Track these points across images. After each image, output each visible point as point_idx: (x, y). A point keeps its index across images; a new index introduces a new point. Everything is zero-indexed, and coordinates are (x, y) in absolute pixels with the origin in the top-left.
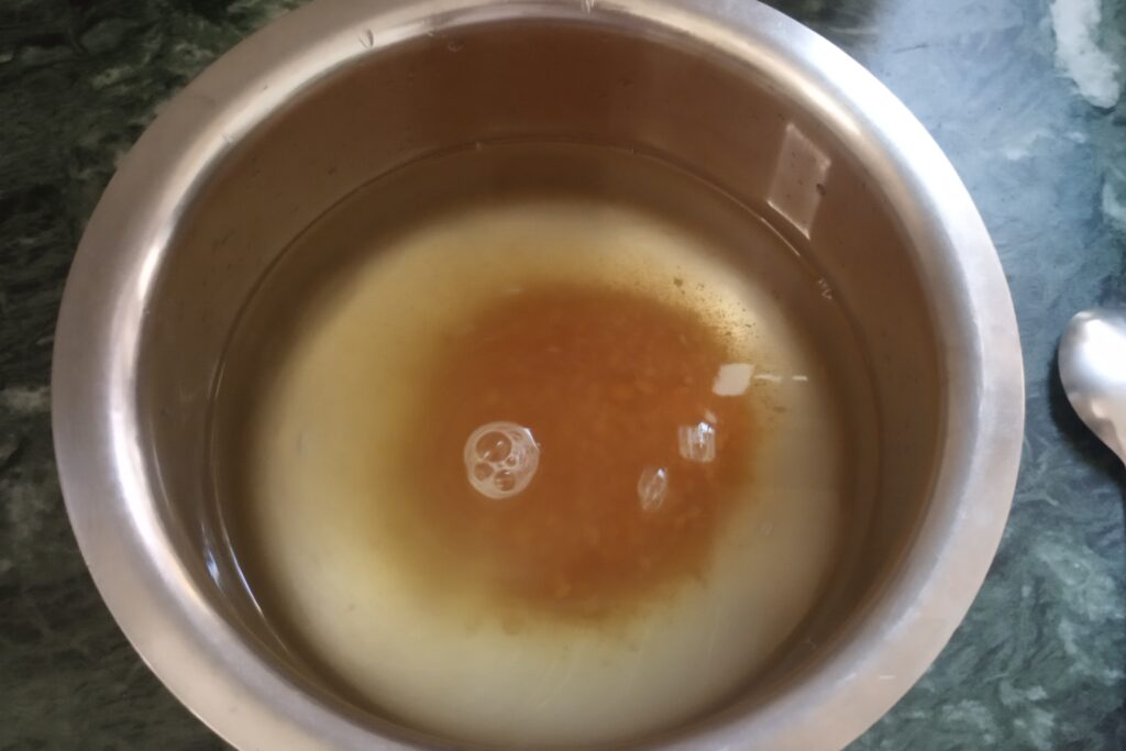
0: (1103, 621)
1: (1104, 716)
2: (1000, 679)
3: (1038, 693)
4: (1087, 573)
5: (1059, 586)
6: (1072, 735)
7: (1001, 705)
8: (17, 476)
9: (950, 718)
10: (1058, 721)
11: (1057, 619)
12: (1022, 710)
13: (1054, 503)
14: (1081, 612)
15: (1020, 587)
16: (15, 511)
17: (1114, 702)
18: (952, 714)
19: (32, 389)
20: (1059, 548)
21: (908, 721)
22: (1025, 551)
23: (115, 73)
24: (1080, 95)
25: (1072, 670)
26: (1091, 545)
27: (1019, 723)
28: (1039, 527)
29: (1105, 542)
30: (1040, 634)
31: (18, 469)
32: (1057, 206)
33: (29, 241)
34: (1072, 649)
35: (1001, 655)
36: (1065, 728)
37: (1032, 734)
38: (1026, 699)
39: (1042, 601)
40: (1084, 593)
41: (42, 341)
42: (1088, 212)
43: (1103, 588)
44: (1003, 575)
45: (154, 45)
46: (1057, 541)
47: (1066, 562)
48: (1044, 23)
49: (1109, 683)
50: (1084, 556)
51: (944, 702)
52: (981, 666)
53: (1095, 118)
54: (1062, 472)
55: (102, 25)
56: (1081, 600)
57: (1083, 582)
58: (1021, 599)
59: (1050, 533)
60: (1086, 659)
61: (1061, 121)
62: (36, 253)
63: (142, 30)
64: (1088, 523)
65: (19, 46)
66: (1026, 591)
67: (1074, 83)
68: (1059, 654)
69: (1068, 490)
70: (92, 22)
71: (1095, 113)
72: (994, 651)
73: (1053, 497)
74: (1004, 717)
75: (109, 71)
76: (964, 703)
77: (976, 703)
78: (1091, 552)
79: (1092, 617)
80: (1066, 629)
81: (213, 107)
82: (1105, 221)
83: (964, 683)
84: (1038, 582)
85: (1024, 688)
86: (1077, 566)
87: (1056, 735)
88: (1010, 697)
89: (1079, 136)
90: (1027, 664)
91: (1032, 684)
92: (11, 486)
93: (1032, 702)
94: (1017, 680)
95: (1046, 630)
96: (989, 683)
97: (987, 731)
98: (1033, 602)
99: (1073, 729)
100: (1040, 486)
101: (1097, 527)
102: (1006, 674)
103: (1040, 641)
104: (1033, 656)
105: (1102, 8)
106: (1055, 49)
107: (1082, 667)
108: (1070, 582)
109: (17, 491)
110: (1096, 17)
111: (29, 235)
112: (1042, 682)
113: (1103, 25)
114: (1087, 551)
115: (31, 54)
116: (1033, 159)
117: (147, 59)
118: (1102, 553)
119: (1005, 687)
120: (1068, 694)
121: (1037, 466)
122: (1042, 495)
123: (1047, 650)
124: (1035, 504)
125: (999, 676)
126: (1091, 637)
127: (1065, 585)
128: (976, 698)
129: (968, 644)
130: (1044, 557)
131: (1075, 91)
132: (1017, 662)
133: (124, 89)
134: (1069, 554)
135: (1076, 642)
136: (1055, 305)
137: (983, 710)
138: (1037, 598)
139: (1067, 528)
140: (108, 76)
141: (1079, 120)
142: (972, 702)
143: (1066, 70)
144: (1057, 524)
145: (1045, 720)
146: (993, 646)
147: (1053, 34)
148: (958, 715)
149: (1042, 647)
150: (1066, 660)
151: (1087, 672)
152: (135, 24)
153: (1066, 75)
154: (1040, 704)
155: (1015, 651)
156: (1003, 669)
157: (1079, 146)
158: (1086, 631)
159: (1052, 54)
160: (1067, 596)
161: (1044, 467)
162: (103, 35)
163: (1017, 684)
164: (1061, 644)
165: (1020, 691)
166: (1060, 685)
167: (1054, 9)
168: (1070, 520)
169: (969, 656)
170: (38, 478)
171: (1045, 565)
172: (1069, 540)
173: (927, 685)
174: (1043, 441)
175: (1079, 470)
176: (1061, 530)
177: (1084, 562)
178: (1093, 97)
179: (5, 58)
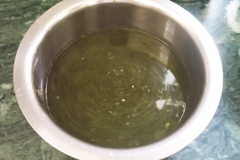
2: (218, 153)
3: (226, 156)
4: (237, 130)
5: (230, 133)
7: (218, 159)
8: (3, 102)
11: (230, 140)
13: (229, 115)
14: (235, 138)
15: (222, 132)
16: (2, 109)
19: (7, 84)
20: (230, 124)
22: (223, 125)
23: (30, 22)
24: (233, 31)
25: (234, 151)
26: (237, 124)
28: (226, 120)
30: (226, 143)
31: (3, 101)
32: (228, 53)
33: (9, 54)
34: (233, 147)
35: (217, 148)
39: (226, 136)
40: (236, 134)
41: (10, 75)
42: (235, 54)
44: (218, 130)
46: (230, 123)
47: (232, 128)
48: (225, 17)
50: (236, 126)
51: (205, 157)
52: (213, 150)
54: (231, 108)
55: (28, 13)
56: (235, 136)
57: (236, 132)
58: (222, 135)
59: (228, 121)
60: (236, 149)
61: (229, 36)
62: (11, 57)
63: (36, 14)
64: (237, 119)
65: (10, 16)
66: (223, 134)
67: (231, 28)
68: (231, 148)
69: (232, 112)
70: (26, 12)
71: (236, 35)
72: (216, 147)
73: (229, 114)
76: (209, 158)
78: (237, 126)
79: (238, 140)
80: (232, 143)
82: (239, 56)
83: (209, 153)
84: (226, 132)
85: (223, 155)
86: (234, 128)
88: (220, 157)
89: (233, 39)
90: (223, 150)
91: (225, 154)
92: (1, 104)
93: (225, 158)
94: (221, 153)
95: (228, 142)
96: (215, 154)
98: (224, 136)
100: (226, 111)
102: (218, 152)
103: (226, 145)
104: (225, 148)
105: (237, 14)
106: (227, 22)
108: (233, 132)
110: (236, 16)
111: (10, 53)
112: (227, 154)
115: (13, 18)
116: (223, 43)
119: (218, 155)
120: (233, 157)
122: (226, 113)
123: (228, 147)
124: (225, 115)
125: (217, 152)
126: (238, 144)
128: (212, 157)
129: (210, 145)
130: (227, 126)
131: (232, 30)
132: (221, 149)
134: (232, 126)
135: (234, 145)
137: (213, 159)
138: (226, 135)
139: (232, 120)
140: (28, 22)
141: (233, 36)
142: (211, 158)
143: (230, 26)
144: (230, 119)
146: (215, 145)
147: (227, 19)
149: (227, 146)
150: (232, 149)
151: (237, 152)
152: (35, 13)
153: (230, 27)
155: (221, 147)
156: (218, 151)
157: (233, 41)
158: (237, 143)
159: (227, 23)
160: (232, 135)
161: (226, 107)
162: (28, 15)
164: (231, 146)
165: (222, 156)
166: (231, 154)
167: (227, 14)
168: (233, 119)
169: (210, 147)
170: (7, 103)
171: (227, 128)
172: (232, 123)
173: (201, 154)
174: (226, 101)
175: (234, 108)
176: (231, 120)
177: (236, 128)
178: (235, 31)
179: (8, 19)
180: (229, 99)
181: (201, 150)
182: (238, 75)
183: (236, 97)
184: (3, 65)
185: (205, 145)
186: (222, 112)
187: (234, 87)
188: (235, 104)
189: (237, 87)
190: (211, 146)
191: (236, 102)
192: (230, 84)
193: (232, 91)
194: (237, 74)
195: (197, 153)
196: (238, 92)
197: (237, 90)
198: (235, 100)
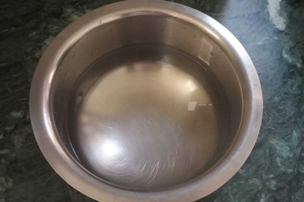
0: (287, 158)
1: (288, 181)
2: (262, 173)
3: (271, 176)
4: (283, 146)
5: (276, 149)
6: (281, 186)
7: (263, 179)
9: (250, 183)
10: (277, 182)
11: (276, 157)
12: (268, 180)
13: (274, 129)
14: (282, 155)
15: (266, 150)
16: (16, 142)
17: (291, 177)
18: (250, 182)
19: (18, 112)
20: (275, 140)
21: (240, 184)
22: (267, 141)
23: (34, 33)
24: (276, 28)
25: (280, 170)
26: (283, 139)
27: (267, 183)
28: (270, 135)
29: (287, 138)
30: (271, 161)
31: (16, 132)
32: (271, 55)
34: (280, 165)
35: (262, 167)
36: (279, 184)
37: (271, 186)
38: (269, 177)
39: (272, 153)
40: (282, 151)
42: (279, 57)
43: (287, 149)
44: (262, 147)
45: (43, 26)
46: (275, 138)
47: (277, 143)
48: (266, 10)
49: (289, 173)
50: (282, 142)
51: (249, 179)
52: (257, 170)
53: (280, 33)
54: (275, 121)
55: (30, 21)
56: (281, 153)
57: (282, 148)
58: (266, 153)
59: (273, 136)
60: (283, 167)
61: (271, 34)
62: (17, 78)
64: (282, 134)
65: (10, 27)
66: (268, 151)
67: (274, 25)
68: (276, 166)
69: (277, 125)
70: (28, 21)
71: (280, 32)
72: (260, 166)
73: (273, 128)
74: (264, 182)
75: (33, 32)
76: (253, 179)
77: (257, 179)
78: (283, 141)
79: (284, 157)
80: (278, 160)
81: (63, 40)
82: (283, 59)
83: (253, 174)
84: (271, 148)
85: (268, 175)
86: (280, 144)
87: (277, 186)
88: (265, 177)
89: (276, 38)
90: (269, 168)
91: (270, 174)
92: (14, 136)
93: (270, 178)
94: (266, 173)
95: (273, 160)
96: (259, 174)
97: (259, 186)
98: (269, 154)
99: (281, 184)
100: (270, 125)
101: (284, 134)
102: (263, 172)
103: (272, 163)
105: (280, 6)
106: (269, 17)
107: (282, 169)
108: (278, 148)
109: (16, 137)
110: (279, 8)
111: (15, 74)
112: (272, 173)
113: (281, 10)
114: (282, 140)
115: (13, 29)
116: (265, 44)
117: (42, 29)
118: (286, 141)
119: (263, 175)
120: (279, 176)
121: (269, 120)
122: (271, 127)
123: (273, 165)
124: (269, 129)
125: (262, 172)
127: (277, 149)
130: (272, 142)
131: (274, 27)
132: (266, 169)
133: (37, 37)
134: (278, 141)
135: (281, 163)
136: (272, 80)
137: (258, 180)
138: (271, 153)
140: (32, 34)
141: (276, 34)
142: (255, 179)
143: (272, 22)
144: (275, 134)
145: (274, 182)
146: (260, 164)
147: (268, 13)
148: (252, 182)
150: (279, 167)
151: (284, 170)
152: (39, 21)
153: (272, 23)
154: (272, 178)
155: (265, 166)
156: (263, 170)
157: (276, 40)
158: (283, 160)
159: (268, 18)
160: (278, 152)
161: (271, 120)
162: (31, 24)
163: (266, 174)
164: (277, 163)
165: (267, 175)
166: (277, 174)
167: (268, 6)
168: (278, 133)
169: (254, 167)
170: (21, 134)
171: (272, 144)
172: (278, 138)
173: (244, 175)
174: (270, 114)
175: (279, 121)
176: (276, 136)
177: (282, 143)
178: (279, 28)
179: (6, 30)
180: (273, 111)
181: (244, 171)
182: (283, 82)
183: (281, 107)
184: (9, 89)
185: (248, 165)
186: (266, 127)
187: (278, 96)
188: (280, 116)
189: (282, 96)
190: (255, 165)
191: (280, 114)
192: (274, 93)
193: (277, 101)
194: (282, 80)
195: (240, 174)
196: (283, 102)
197: (282, 99)
198: (280, 111)
